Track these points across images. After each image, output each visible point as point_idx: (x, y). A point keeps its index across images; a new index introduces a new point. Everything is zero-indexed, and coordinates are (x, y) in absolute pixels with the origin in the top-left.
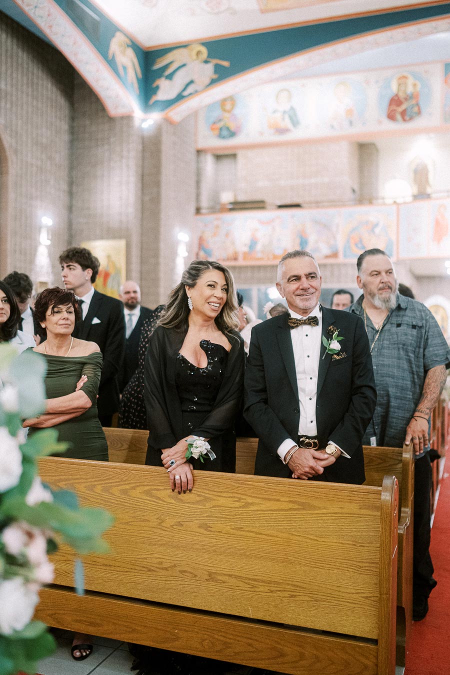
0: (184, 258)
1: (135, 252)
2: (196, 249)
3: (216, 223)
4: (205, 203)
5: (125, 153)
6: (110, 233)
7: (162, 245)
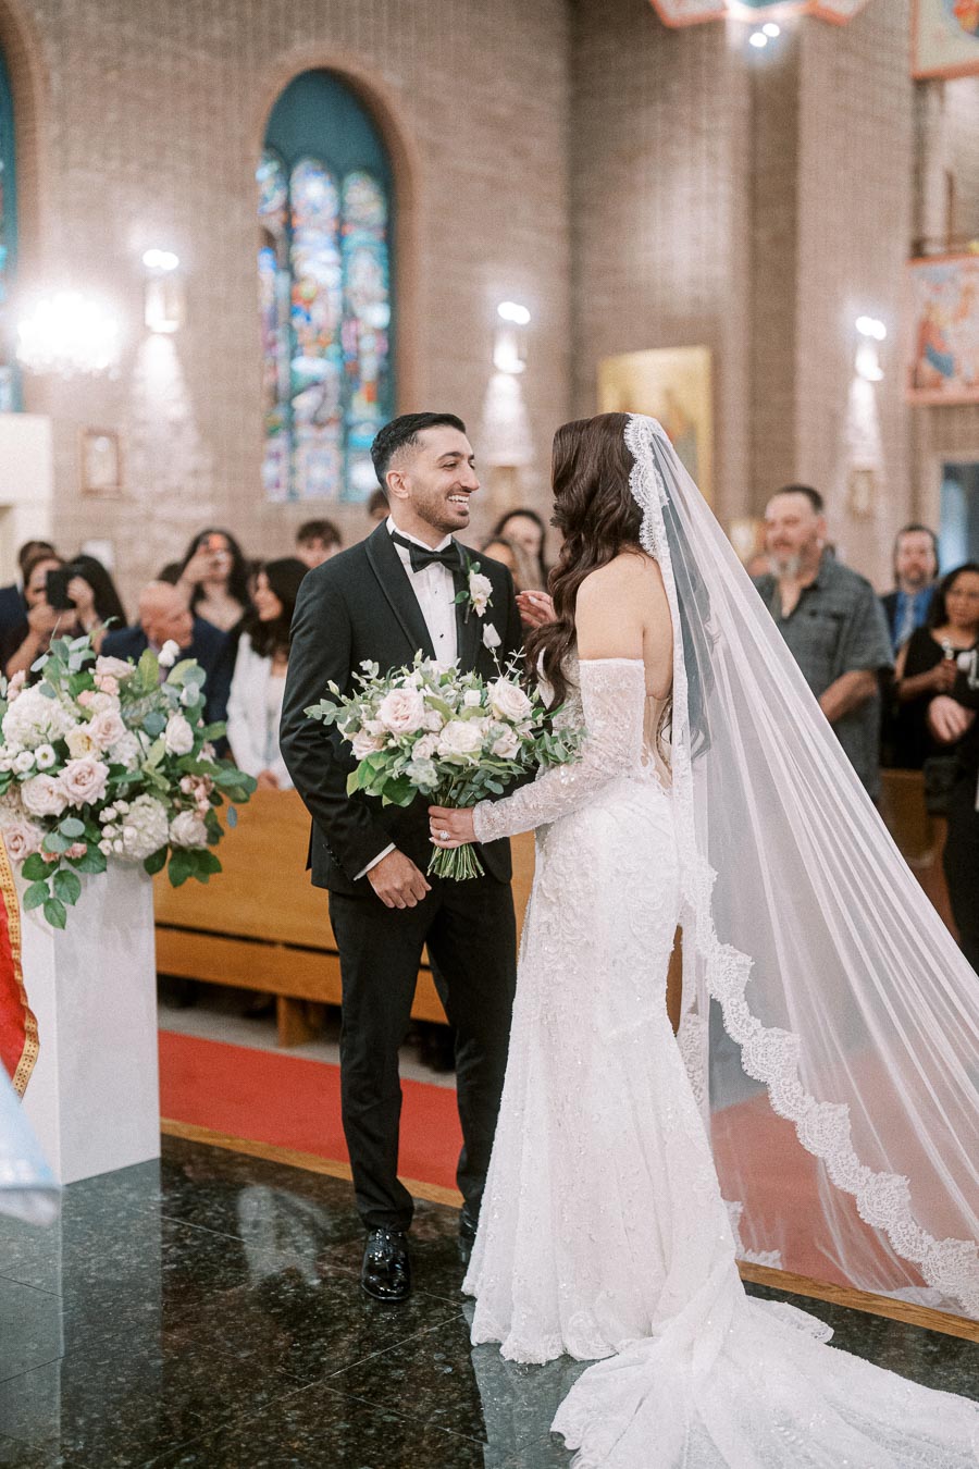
0: (874, 384)
1: (735, 379)
2: (909, 355)
3: (964, 280)
4: (935, 226)
5: (704, 123)
6: (672, 332)
7: (804, 358)
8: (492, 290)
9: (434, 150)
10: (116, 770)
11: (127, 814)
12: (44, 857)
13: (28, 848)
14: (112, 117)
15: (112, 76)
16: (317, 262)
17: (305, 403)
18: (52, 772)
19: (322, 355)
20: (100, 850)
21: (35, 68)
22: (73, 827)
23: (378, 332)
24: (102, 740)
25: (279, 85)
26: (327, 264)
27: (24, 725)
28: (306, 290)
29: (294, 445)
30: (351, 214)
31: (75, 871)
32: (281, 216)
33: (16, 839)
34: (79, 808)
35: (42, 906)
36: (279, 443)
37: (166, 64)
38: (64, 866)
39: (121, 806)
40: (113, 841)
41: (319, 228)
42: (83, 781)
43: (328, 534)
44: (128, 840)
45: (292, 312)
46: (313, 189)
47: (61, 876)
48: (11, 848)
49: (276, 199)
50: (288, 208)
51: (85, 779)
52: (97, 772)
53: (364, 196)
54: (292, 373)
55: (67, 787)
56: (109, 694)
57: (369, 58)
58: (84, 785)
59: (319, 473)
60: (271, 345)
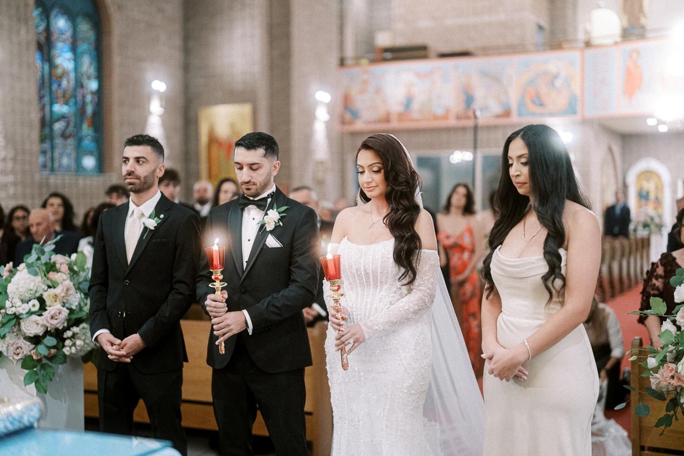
0: (325, 122)
2: (340, 110)
3: (364, 76)
4: (349, 52)
8: (149, 75)
9: (120, 7)
10: (71, 311)
11: (77, 334)
12: (35, 357)
13: (25, 353)
16: (64, 59)
17: (58, 126)
18: (39, 313)
19: (66, 103)
20: (64, 352)
22: (50, 341)
23: (93, 93)
24: (63, 297)
26: (69, 60)
27: (21, 290)
28: (59, 71)
29: (52, 148)
30: (80, 36)
31: (50, 364)
32: (44, 34)
33: (18, 348)
34: (52, 331)
35: (34, 383)
36: (47, 146)
38: (44, 361)
39: (75, 329)
40: (70, 347)
41: (64, 41)
42: (56, 317)
43: (120, 191)
44: (78, 346)
45: (51, 82)
46: (61, 23)
47: (43, 367)
48: (15, 353)
49: (42, 27)
50: (48, 30)
51: (56, 316)
52: (63, 313)
53: (85, 27)
54: (51, 111)
55: (48, 322)
56: (65, 274)
58: (56, 319)
59: (65, 161)
60: (41, 98)
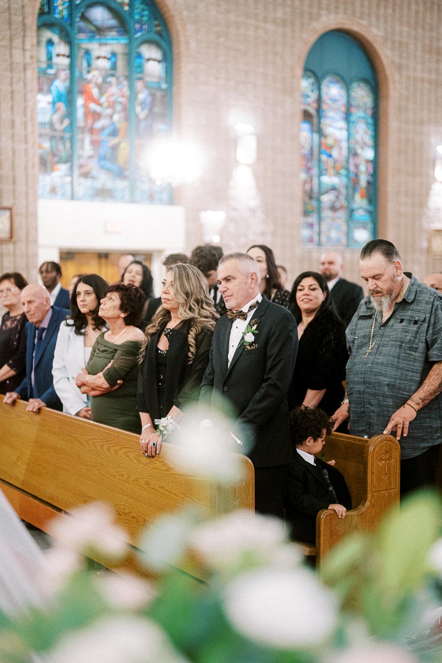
8: (433, 140)
9: (400, 68)
14: (221, 59)
15: (222, 39)
16: (335, 129)
17: (327, 199)
19: (338, 174)
21: (182, 38)
23: (368, 161)
25: (312, 39)
26: (340, 128)
28: (329, 141)
29: (320, 219)
30: (353, 103)
32: (315, 105)
36: (313, 219)
37: (251, 32)
41: (337, 110)
45: (320, 153)
46: (333, 91)
49: (313, 96)
50: (319, 100)
53: (362, 94)
54: (320, 183)
57: (364, 22)
59: (334, 234)
60: (308, 170)
